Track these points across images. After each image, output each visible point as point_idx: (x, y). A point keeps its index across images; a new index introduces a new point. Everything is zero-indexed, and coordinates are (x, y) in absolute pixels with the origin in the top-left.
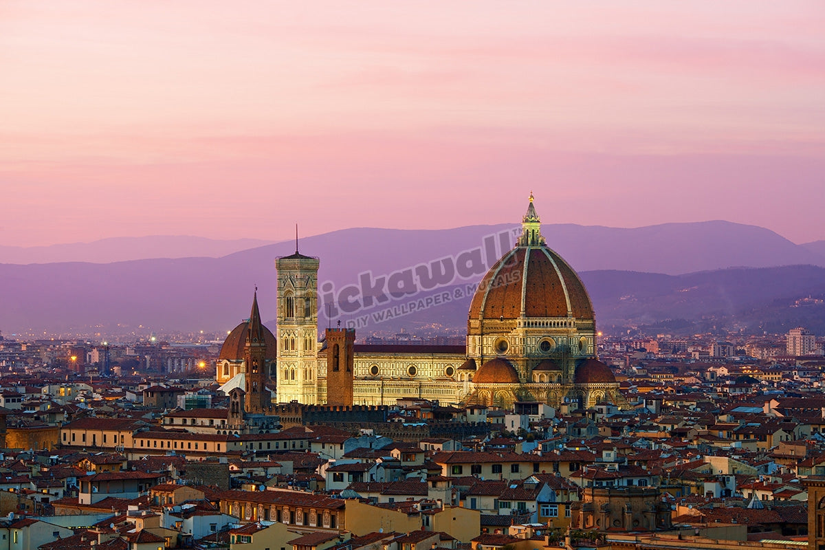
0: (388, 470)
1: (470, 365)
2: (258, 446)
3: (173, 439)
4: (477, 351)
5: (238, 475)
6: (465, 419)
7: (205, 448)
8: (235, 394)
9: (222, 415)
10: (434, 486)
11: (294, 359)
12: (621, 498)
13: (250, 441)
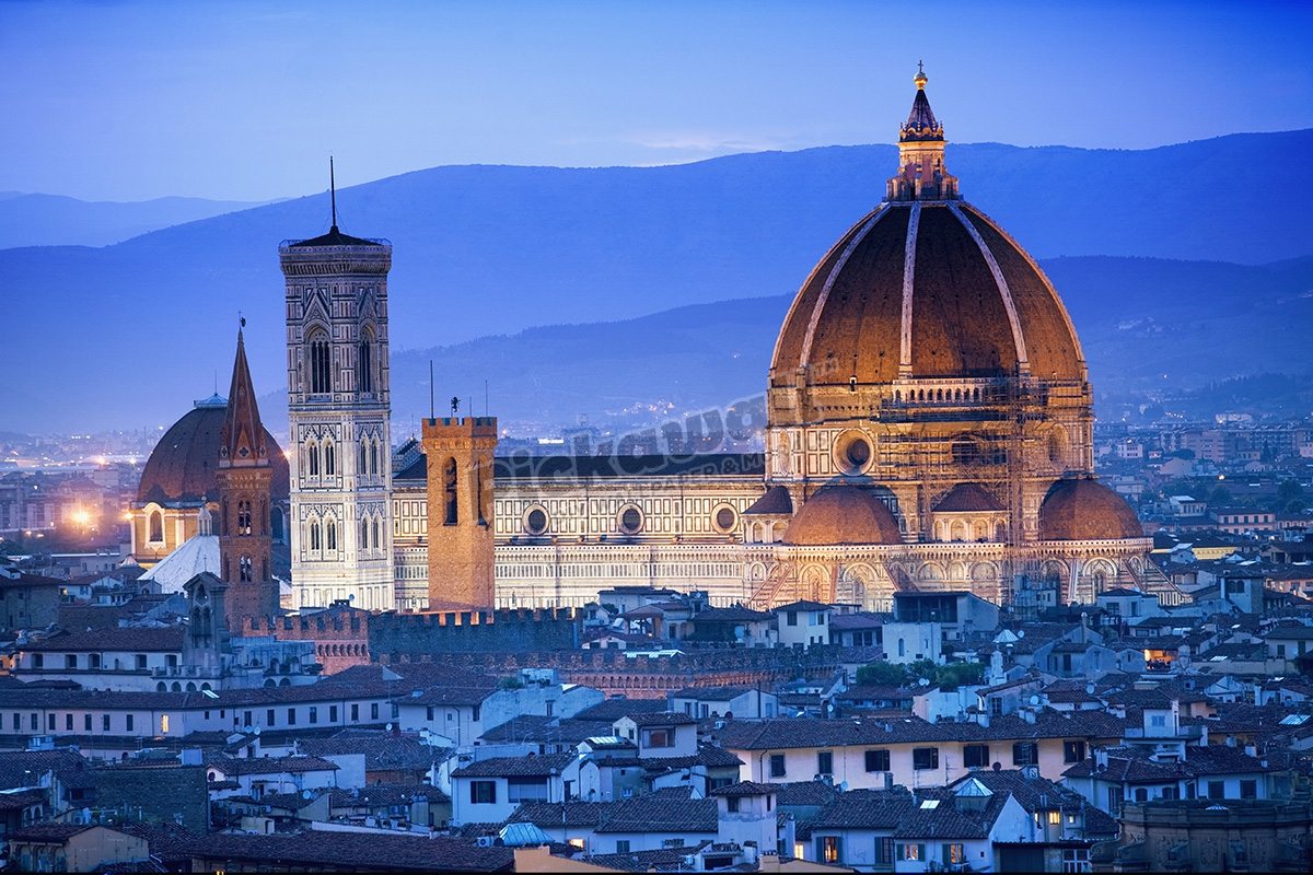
0: (609, 771)
1: (776, 501)
2: (265, 718)
3: (44, 708)
4: (793, 467)
5: (227, 793)
6: (773, 635)
7: (130, 727)
8: (202, 589)
9: (167, 642)
10: (733, 808)
11: (334, 496)
12: (1219, 831)
13: (244, 706)
